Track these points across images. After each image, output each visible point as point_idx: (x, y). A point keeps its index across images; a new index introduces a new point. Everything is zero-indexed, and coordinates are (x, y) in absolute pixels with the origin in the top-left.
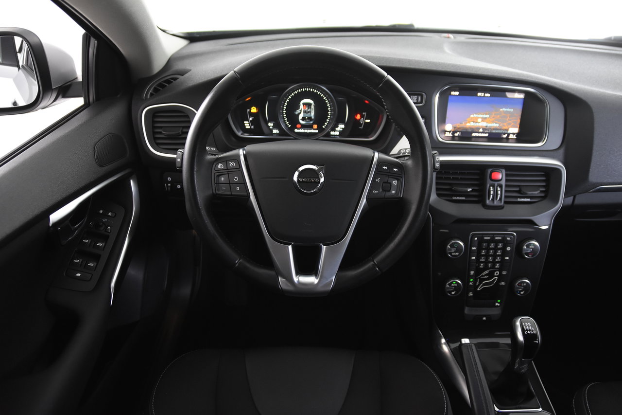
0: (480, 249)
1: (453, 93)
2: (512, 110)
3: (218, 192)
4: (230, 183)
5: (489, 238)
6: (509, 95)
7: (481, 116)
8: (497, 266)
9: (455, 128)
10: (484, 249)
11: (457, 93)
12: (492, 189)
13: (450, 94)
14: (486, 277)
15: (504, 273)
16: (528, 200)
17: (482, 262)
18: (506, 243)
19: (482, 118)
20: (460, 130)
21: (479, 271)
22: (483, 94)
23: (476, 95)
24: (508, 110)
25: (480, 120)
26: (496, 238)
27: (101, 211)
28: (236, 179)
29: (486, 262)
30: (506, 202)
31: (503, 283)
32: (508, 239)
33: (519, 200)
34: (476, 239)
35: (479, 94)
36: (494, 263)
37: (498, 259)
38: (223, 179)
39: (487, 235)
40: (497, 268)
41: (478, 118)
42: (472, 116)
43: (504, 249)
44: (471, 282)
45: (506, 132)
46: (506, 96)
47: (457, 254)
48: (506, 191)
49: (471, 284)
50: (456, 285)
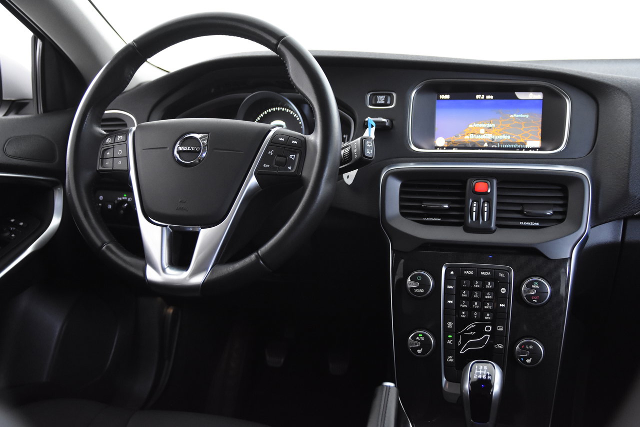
0: (459, 289)
1: (442, 97)
2: (527, 116)
3: (101, 168)
4: (113, 158)
5: (471, 273)
6: (521, 95)
7: (484, 125)
8: (488, 317)
9: (448, 142)
10: (465, 289)
11: (448, 97)
12: (475, 205)
13: (438, 98)
14: (471, 333)
15: (500, 329)
16: (537, 224)
17: (464, 309)
18: (499, 283)
19: (484, 128)
20: (455, 145)
21: (461, 324)
22: (483, 96)
23: (475, 98)
24: (521, 116)
25: (482, 131)
26: (483, 273)
27: (13, 220)
28: (120, 152)
29: (470, 310)
30: (497, 226)
31: (500, 346)
32: (502, 275)
33: (521, 223)
34: (452, 273)
35: (478, 97)
36: (482, 312)
37: (488, 306)
38: (108, 153)
39: (469, 268)
40: (488, 320)
41: (481, 128)
42: (471, 126)
43: (495, 291)
44: (450, 339)
45: (522, 146)
46: (516, 98)
47: (422, 291)
48: (498, 211)
49: (449, 342)
50: (423, 339)
